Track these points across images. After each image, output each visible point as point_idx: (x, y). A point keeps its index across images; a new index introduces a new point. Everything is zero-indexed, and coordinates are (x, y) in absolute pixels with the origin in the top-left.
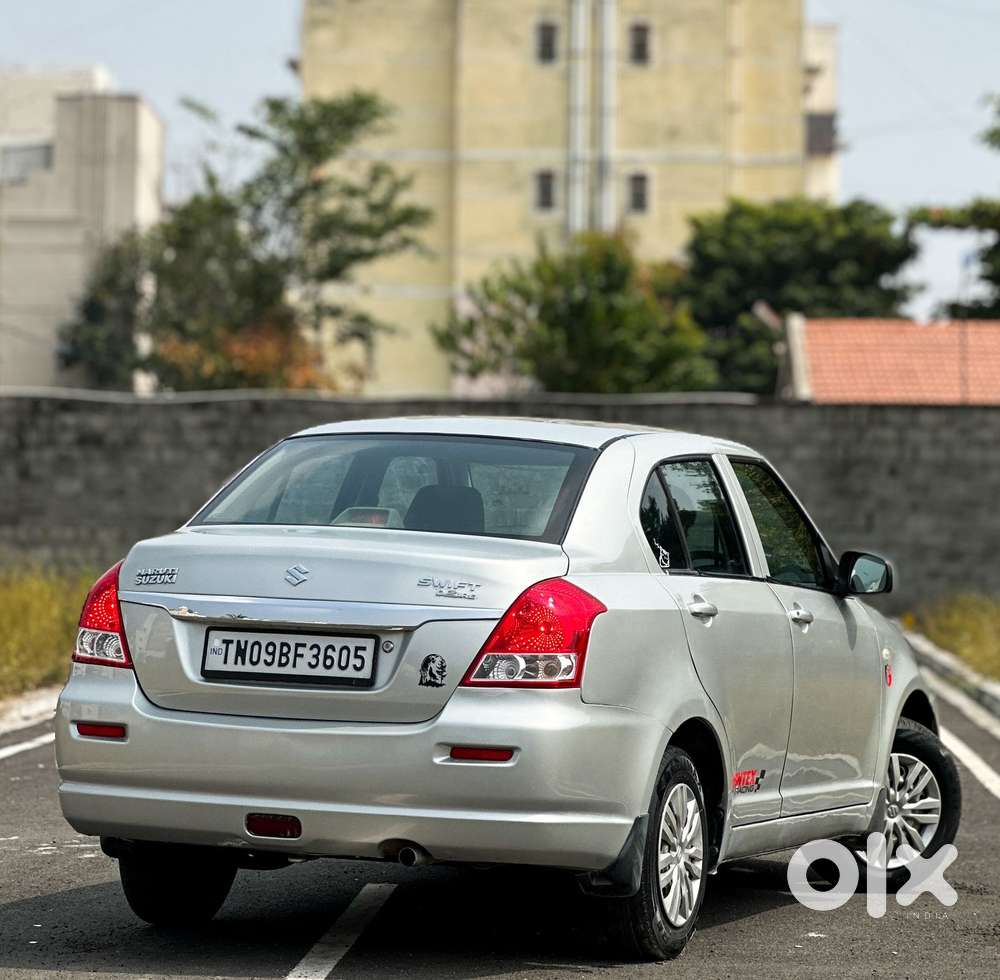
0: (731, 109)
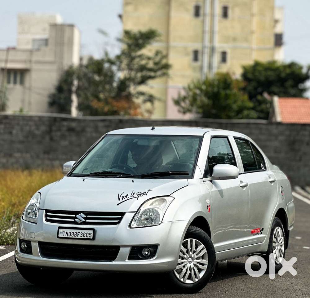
0: (252, 32)
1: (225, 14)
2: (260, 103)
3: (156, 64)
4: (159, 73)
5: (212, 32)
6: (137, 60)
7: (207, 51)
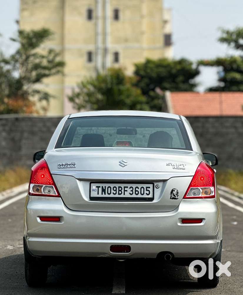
0: (142, 33)
1: (116, 16)
2: (153, 98)
3: (49, 62)
4: (54, 71)
5: (105, 34)
6: (31, 59)
7: (100, 52)
